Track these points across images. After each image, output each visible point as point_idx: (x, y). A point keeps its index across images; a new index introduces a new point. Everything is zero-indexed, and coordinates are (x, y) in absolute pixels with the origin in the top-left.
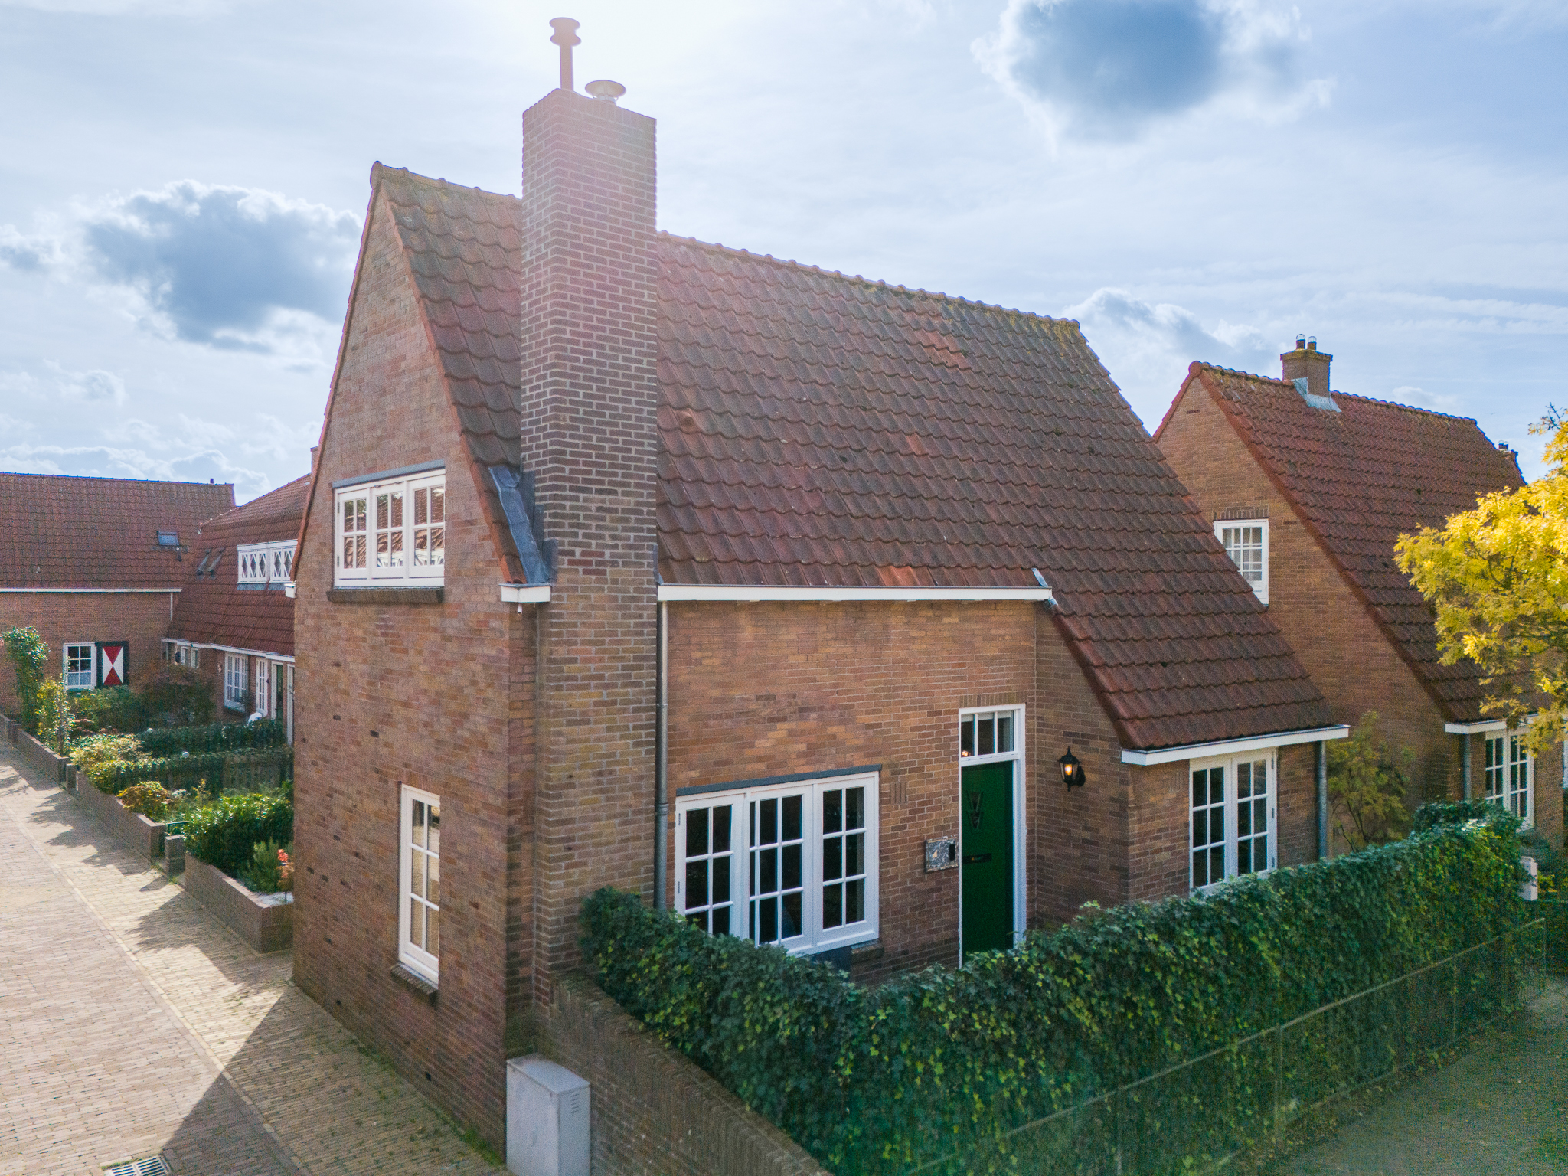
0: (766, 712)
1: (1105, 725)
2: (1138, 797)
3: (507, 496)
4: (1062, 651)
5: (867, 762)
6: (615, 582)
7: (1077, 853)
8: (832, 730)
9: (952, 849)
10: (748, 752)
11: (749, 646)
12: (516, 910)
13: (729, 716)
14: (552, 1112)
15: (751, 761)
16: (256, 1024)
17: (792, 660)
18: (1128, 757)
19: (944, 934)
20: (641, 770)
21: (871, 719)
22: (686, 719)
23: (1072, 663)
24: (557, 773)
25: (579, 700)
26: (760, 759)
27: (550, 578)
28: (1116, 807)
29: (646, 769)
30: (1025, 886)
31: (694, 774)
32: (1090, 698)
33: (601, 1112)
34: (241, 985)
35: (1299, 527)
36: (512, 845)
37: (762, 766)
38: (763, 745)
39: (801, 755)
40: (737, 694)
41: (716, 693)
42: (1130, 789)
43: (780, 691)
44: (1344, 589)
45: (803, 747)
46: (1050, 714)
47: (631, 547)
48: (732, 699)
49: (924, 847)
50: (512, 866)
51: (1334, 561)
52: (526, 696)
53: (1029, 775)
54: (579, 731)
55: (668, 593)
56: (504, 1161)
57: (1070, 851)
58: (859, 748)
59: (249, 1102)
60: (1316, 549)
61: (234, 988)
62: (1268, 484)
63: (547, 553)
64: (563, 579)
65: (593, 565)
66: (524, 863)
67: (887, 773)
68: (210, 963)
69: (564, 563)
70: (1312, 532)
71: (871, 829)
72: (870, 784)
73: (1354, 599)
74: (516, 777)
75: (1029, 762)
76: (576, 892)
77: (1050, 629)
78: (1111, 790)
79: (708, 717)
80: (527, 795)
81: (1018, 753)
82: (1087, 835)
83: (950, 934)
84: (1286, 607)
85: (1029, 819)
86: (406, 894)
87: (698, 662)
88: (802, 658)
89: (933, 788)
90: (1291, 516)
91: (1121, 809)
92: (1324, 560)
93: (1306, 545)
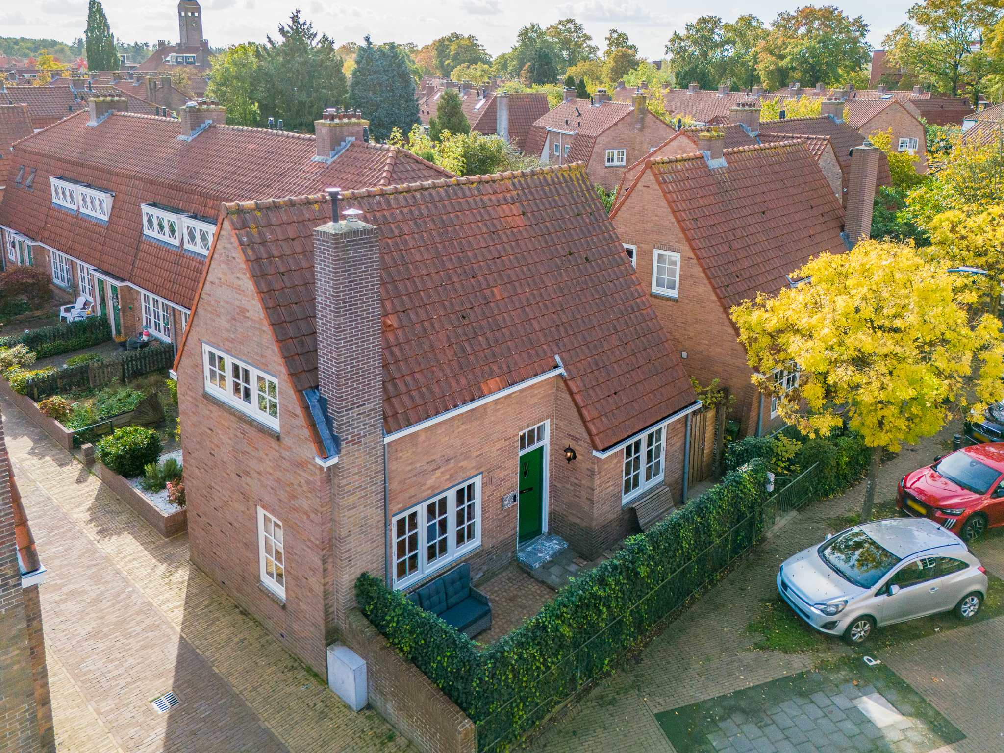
0: (431, 468)
1: (586, 436)
2: (599, 468)
3: (314, 406)
4: (567, 396)
5: (476, 472)
6: (365, 444)
7: (572, 488)
8: (460, 465)
9: (515, 497)
10: (424, 488)
11: (424, 442)
12: (327, 587)
13: (414, 476)
14: (351, 676)
15: (425, 491)
16: (184, 596)
17: (443, 441)
18: (595, 453)
19: (511, 533)
20: (379, 518)
21: (479, 453)
22: (396, 484)
23: (572, 404)
24: (344, 533)
25: (351, 499)
26: (429, 489)
27: (338, 451)
28: (589, 473)
29: (381, 517)
30: (548, 499)
31: (400, 506)
32: (579, 422)
33: (371, 674)
34: (165, 565)
35: (695, 261)
36: (324, 562)
37: (430, 491)
38: (429, 483)
39: (446, 480)
40: (418, 465)
41: (410, 468)
42: (596, 466)
43: (437, 457)
44: (714, 298)
45: (448, 477)
46: (561, 424)
47: (371, 426)
48: (416, 468)
49: (502, 500)
50: (325, 570)
51: (711, 283)
52: (328, 500)
53: (551, 450)
54: (352, 512)
55: (388, 439)
56: (327, 684)
57: (568, 486)
58: (472, 468)
59: (201, 653)
60: (703, 275)
61: (162, 568)
62: (681, 235)
63: (336, 441)
64: (343, 452)
65: (357, 441)
66: (330, 567)
67: (485, 474)
68: (141, 547)
69: (344, 444)
70: (701, 265)
71: (478, 500)
72: (478, 481)
73: (718, 304)
74: (325, 534)
75: (551, 444)
76: (353, 577)
77: (562, 385)
78: (589, 465)
79: (405, 480)
80: (330, 540)
81: (546, 442)
82: (576, 482)
83: (513, 532)
84: (687, 301)
85: (551, 470)
86: (263, 554)
87: (401, 458)
88: (447, 438)
89: (506, 472)
90: (692, 256)
91: (592, 474)
92: (706, 282)
93: (697, 271)
